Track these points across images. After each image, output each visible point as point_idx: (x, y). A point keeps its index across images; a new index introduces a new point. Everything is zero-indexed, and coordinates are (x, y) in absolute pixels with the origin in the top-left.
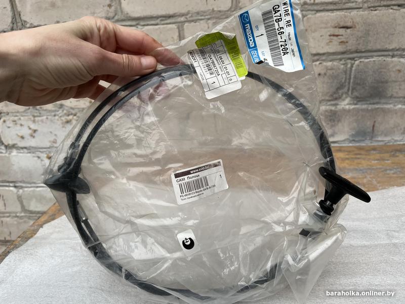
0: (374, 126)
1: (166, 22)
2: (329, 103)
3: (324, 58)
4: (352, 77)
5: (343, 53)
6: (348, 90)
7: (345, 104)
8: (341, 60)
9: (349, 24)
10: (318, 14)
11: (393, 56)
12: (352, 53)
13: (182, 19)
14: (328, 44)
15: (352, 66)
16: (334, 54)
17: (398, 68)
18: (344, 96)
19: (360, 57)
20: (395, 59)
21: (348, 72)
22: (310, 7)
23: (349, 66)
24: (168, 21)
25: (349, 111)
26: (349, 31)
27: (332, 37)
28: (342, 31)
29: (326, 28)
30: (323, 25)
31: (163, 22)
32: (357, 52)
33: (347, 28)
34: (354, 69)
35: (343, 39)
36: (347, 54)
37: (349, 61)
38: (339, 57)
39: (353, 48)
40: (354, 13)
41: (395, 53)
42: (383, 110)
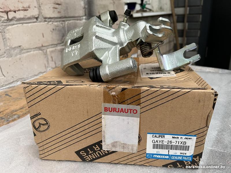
3: (53, 20)
5: (60, 18)
14: (53, 12)
15: (65, 25)
16: (57, 18)
19: (67, 20)
21: (64, 28)
26: (60, 6)
27: (54, 9)
28: (57, 6)
29: (50, 3)
32: (65, 17)
37: (63, 22)
38: (59, 20)
39: (64, 15)
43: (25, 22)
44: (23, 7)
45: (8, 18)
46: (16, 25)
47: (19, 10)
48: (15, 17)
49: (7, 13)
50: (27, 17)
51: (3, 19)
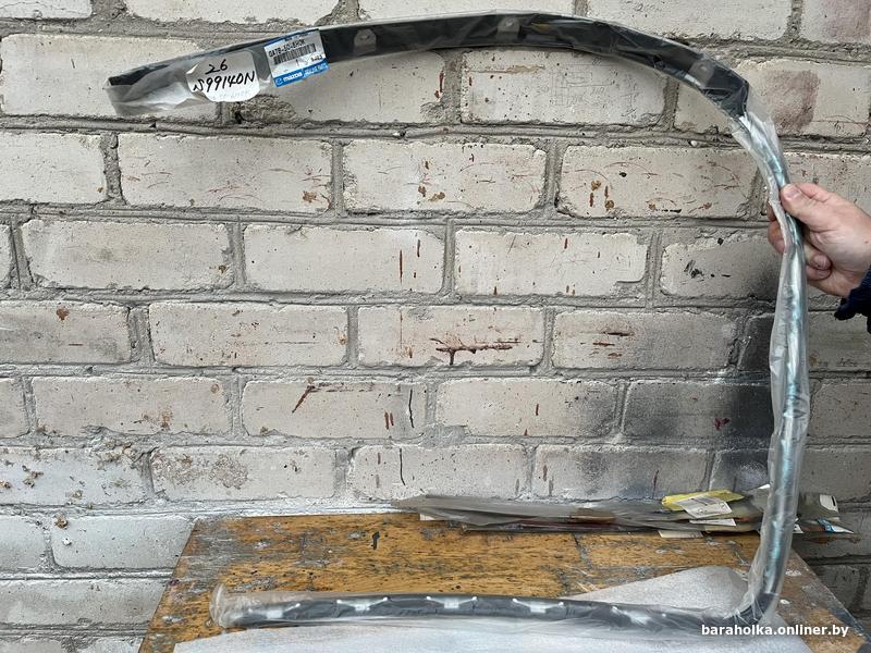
0: (656, 478)
1: (326, 301)
2: (590, 441)
3: (584, 374)
4: (626, 404)
5: (614, 370)
6: (620, 424)
7: (615, 443)
8: (609, 378)
9: (624, 330)
10: (579, 312)
11: (687, 378)
12: (627, 370)
13: (356, 300)
14: (591, 356)
15: (626, 389)
16: (599, 370)
17: (693, 395)
18: (613, 430)
19: (639, 377)
20: (690, 382)
21: (620, 397)
22: (566, 301)
23: (622, 388)
24: (331, 301)
25: (620, 455)
26: (623, 339)
27: (598, 346)
28: (613, 339)
29: (589, 332)
30: (586, 329)
31: (320, 302)
32: (633, 369)
33: (622, 335)
34: (628, 393)
35: (614, 350)
36: (619, 371)
37: (622, 381)
38: (608, 374)
39: (629, 364)
40: (632, 314)
41: (690, 373)
42: (670, 456)
43: (496, 373)
44: (499, 341)
45: (451, 363)
46: (468, 380)
47: (486, 348)
48: (470, 363)
49: (452, 352)
50: (503, 363)
51: (439, 364)
